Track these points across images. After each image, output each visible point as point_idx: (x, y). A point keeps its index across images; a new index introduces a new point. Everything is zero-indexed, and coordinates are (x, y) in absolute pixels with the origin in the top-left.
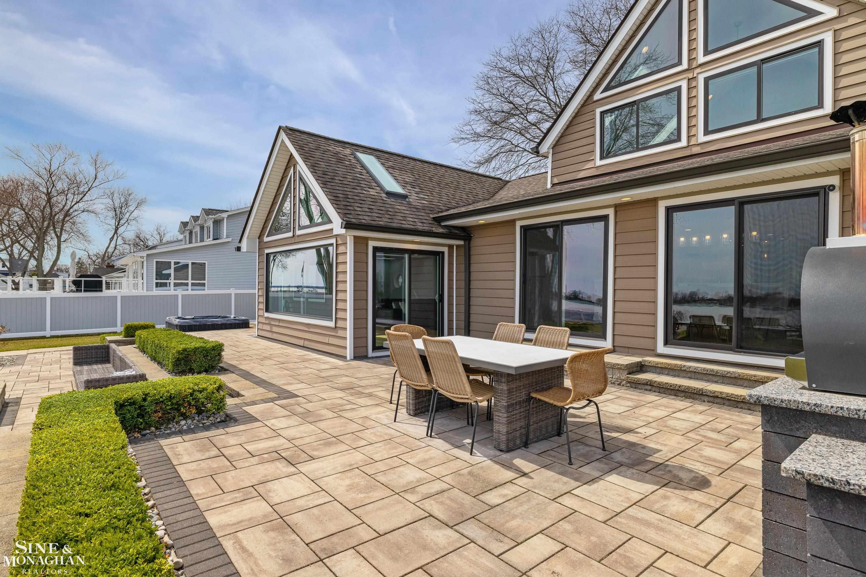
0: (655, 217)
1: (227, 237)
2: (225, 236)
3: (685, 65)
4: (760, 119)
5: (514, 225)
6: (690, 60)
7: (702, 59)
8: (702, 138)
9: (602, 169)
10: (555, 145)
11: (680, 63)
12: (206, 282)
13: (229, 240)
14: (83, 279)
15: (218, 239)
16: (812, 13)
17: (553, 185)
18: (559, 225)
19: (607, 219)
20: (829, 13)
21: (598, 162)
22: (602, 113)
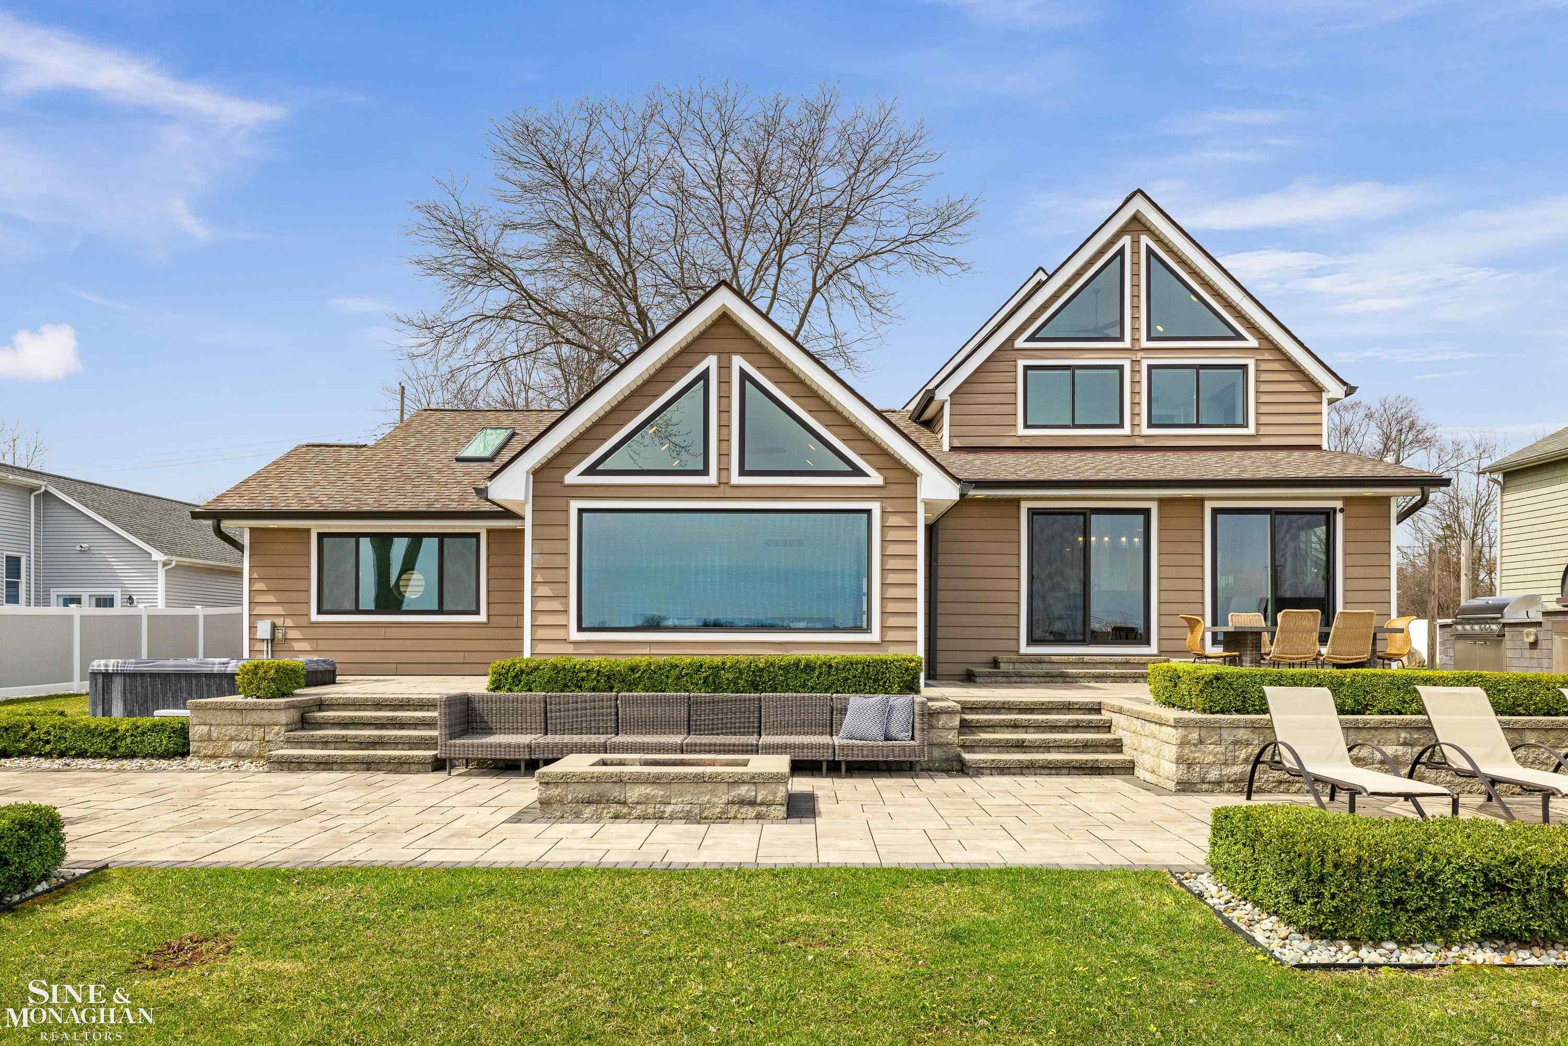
0: (1201, 517)
3: (1127, 344)
4: (1198, 425)
6: (1133, 340)
7: (1145, 344)
8: (1145, 431)
9: (1028, 440)
10: (955, 393)
11: (1121, 338)
16: (1240, 337)
17: (953, 449)
18: (1085, 513)
19: (1146, 512)
20: (1253, 342)
21: (1021, 431)
22: (1027, 368)
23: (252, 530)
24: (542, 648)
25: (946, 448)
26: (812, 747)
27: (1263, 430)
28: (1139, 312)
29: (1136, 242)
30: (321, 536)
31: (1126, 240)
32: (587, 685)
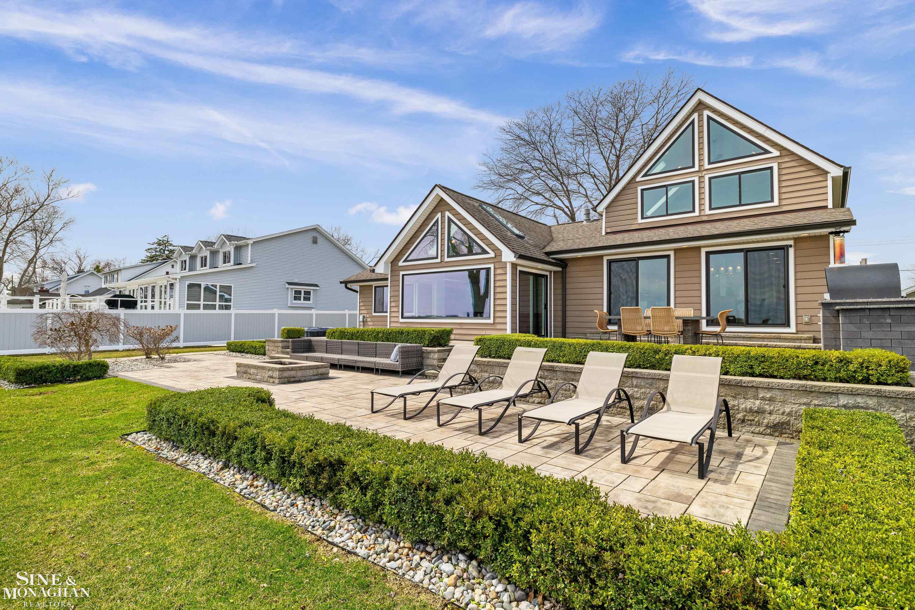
0: (700, 257)
1: (251, 263)
2: (249, 262)
3: (696, 168)
4: (740, 205)
5: (602, 259)
6: (700, 166)
7: (707, 166)
8: (708, 212)
9: (643, 225)
10: (607, 208)
11: (693, 166)
12: (232, 304)
13: (254, 265)
14: (119, 299)
15: (241, 264)
16: (767, 152)
17: (607, 233)
18: (636, 260)
19: (668, 257)
20: (776, 153)
21: (640, 221)
22: (642, 190)
23: (360, 286)
24: (393, 325)
25: (604, 233)
26: (369, 362)
27: (784, 202)
28: (703, 151)
29: (700, 116)
30: (375, 287)
31: (695, 116)
32: (347, 337)
